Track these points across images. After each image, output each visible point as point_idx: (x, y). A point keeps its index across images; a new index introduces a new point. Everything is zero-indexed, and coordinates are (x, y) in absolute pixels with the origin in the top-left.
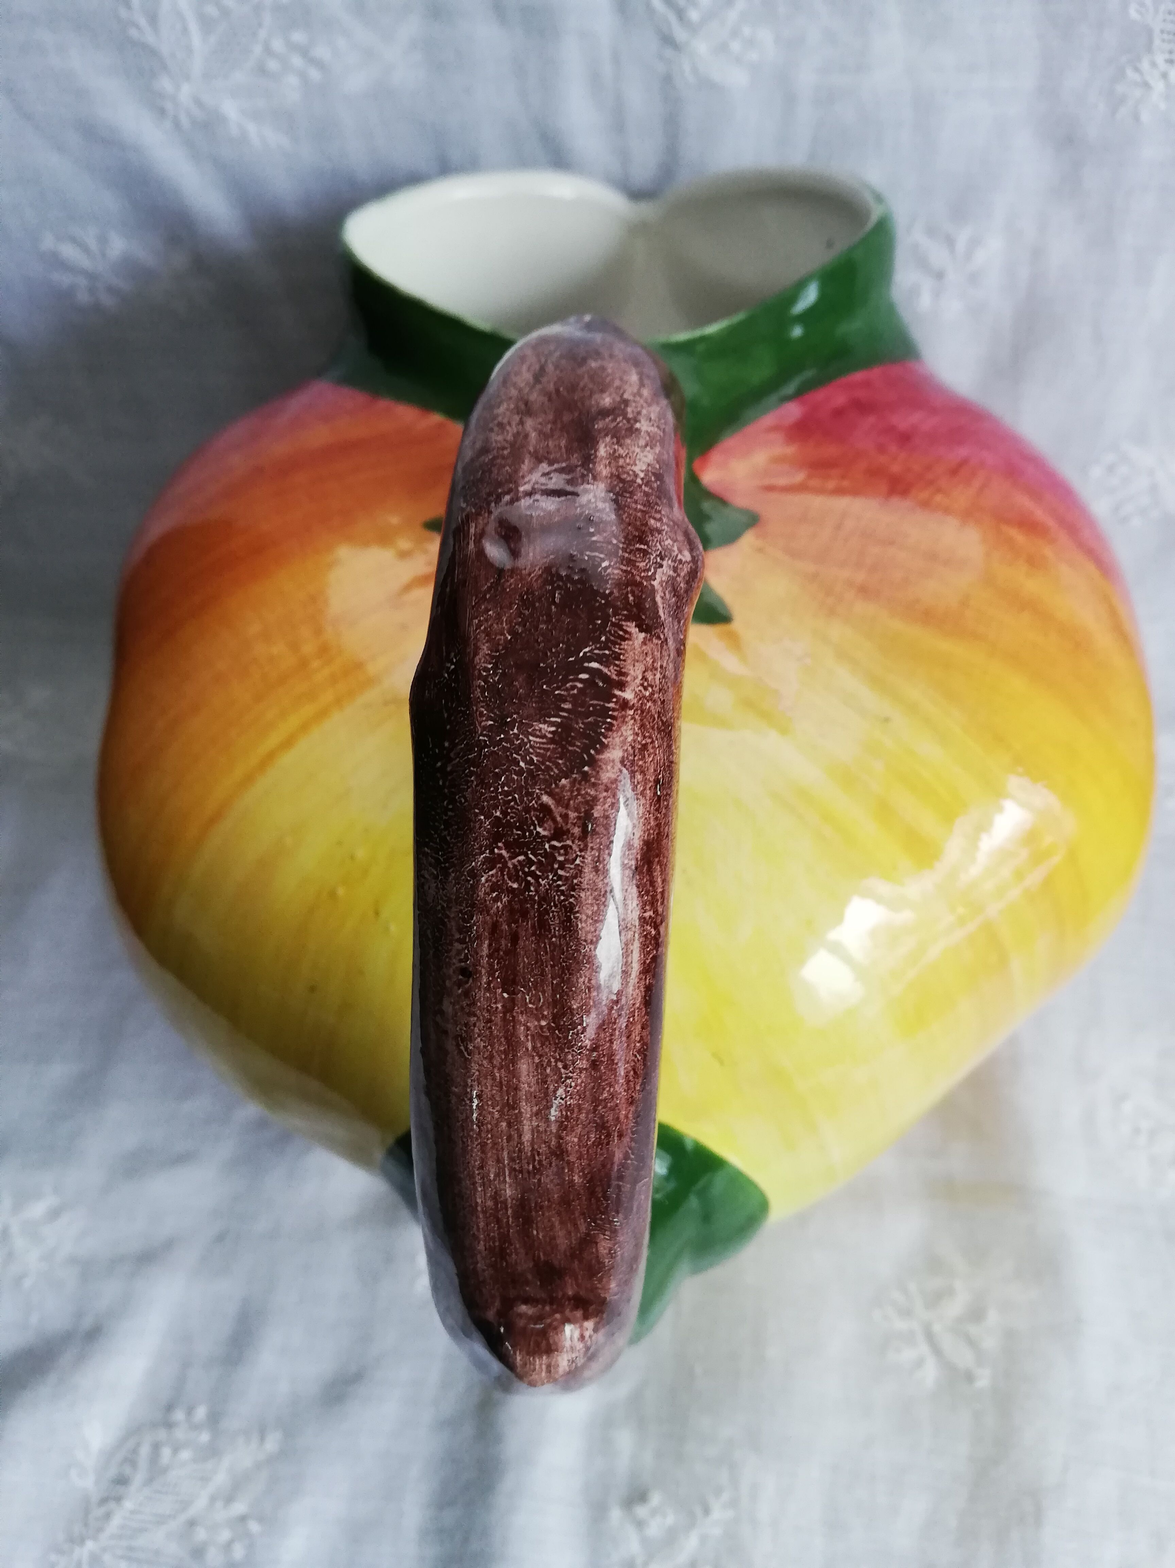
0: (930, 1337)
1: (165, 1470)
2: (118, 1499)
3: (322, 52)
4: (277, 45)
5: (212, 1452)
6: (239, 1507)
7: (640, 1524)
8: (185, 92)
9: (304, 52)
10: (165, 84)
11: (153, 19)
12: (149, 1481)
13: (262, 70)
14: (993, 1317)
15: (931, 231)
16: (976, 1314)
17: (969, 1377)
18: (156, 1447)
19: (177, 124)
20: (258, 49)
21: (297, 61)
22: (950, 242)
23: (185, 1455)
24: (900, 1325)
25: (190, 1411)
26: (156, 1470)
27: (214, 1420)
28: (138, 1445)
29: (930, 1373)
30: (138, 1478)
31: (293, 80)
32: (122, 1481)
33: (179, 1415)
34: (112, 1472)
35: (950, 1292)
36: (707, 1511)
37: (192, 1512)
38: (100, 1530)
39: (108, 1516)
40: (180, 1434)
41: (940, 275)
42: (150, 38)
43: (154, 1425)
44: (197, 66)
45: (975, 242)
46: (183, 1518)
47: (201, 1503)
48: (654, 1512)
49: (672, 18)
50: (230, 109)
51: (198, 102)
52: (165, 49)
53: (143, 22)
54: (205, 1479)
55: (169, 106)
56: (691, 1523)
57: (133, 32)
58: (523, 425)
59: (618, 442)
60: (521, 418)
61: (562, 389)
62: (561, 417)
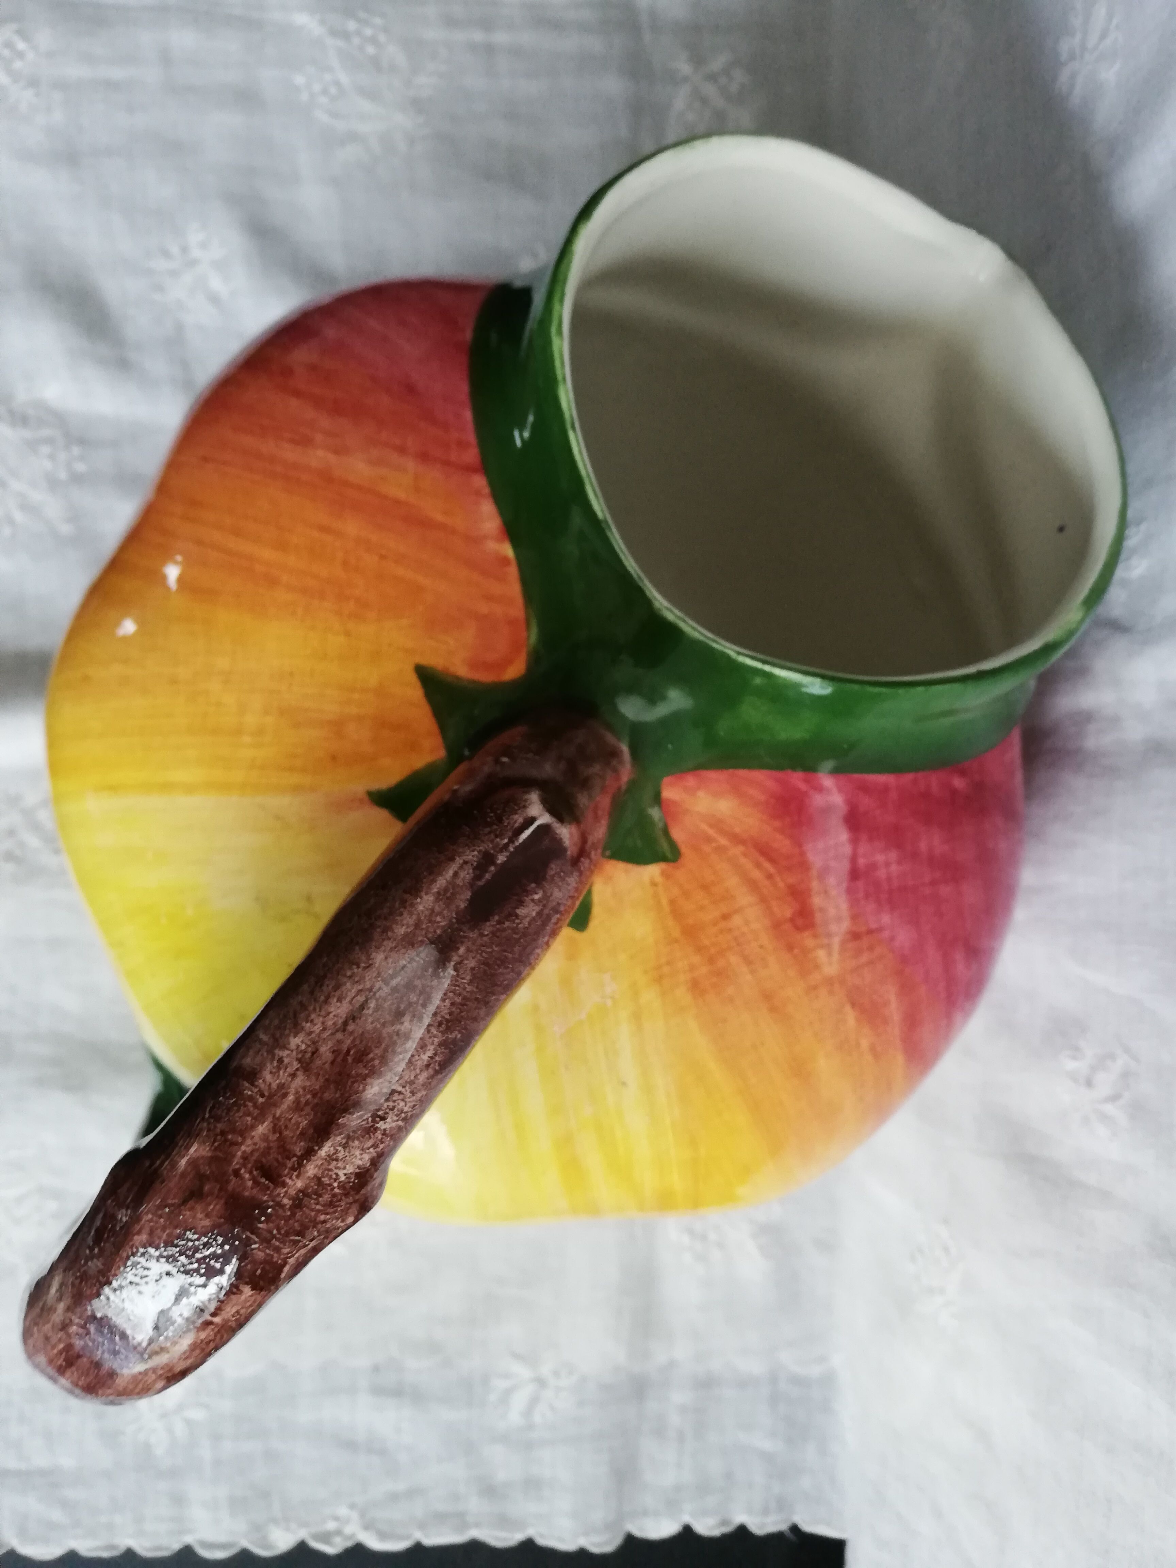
2: (12, 423)
5: (53, 484)
6: (19, 516)
12: (27, 443)
18: (50, 441)
23: (48, 465)
26: (32, 445)
27: (77, 479)
28: (51, 426)
30: (27, 434)
32: (25, 421)
33: (76, 450)
34: (30, 412)
37: (11, 482)
40: (62, 456)
47: (16, 485)
58: (293, 1079)
59: (347, 1143)
60: (297, 1070)
61: (352, 1053)
62: (324, 1093)
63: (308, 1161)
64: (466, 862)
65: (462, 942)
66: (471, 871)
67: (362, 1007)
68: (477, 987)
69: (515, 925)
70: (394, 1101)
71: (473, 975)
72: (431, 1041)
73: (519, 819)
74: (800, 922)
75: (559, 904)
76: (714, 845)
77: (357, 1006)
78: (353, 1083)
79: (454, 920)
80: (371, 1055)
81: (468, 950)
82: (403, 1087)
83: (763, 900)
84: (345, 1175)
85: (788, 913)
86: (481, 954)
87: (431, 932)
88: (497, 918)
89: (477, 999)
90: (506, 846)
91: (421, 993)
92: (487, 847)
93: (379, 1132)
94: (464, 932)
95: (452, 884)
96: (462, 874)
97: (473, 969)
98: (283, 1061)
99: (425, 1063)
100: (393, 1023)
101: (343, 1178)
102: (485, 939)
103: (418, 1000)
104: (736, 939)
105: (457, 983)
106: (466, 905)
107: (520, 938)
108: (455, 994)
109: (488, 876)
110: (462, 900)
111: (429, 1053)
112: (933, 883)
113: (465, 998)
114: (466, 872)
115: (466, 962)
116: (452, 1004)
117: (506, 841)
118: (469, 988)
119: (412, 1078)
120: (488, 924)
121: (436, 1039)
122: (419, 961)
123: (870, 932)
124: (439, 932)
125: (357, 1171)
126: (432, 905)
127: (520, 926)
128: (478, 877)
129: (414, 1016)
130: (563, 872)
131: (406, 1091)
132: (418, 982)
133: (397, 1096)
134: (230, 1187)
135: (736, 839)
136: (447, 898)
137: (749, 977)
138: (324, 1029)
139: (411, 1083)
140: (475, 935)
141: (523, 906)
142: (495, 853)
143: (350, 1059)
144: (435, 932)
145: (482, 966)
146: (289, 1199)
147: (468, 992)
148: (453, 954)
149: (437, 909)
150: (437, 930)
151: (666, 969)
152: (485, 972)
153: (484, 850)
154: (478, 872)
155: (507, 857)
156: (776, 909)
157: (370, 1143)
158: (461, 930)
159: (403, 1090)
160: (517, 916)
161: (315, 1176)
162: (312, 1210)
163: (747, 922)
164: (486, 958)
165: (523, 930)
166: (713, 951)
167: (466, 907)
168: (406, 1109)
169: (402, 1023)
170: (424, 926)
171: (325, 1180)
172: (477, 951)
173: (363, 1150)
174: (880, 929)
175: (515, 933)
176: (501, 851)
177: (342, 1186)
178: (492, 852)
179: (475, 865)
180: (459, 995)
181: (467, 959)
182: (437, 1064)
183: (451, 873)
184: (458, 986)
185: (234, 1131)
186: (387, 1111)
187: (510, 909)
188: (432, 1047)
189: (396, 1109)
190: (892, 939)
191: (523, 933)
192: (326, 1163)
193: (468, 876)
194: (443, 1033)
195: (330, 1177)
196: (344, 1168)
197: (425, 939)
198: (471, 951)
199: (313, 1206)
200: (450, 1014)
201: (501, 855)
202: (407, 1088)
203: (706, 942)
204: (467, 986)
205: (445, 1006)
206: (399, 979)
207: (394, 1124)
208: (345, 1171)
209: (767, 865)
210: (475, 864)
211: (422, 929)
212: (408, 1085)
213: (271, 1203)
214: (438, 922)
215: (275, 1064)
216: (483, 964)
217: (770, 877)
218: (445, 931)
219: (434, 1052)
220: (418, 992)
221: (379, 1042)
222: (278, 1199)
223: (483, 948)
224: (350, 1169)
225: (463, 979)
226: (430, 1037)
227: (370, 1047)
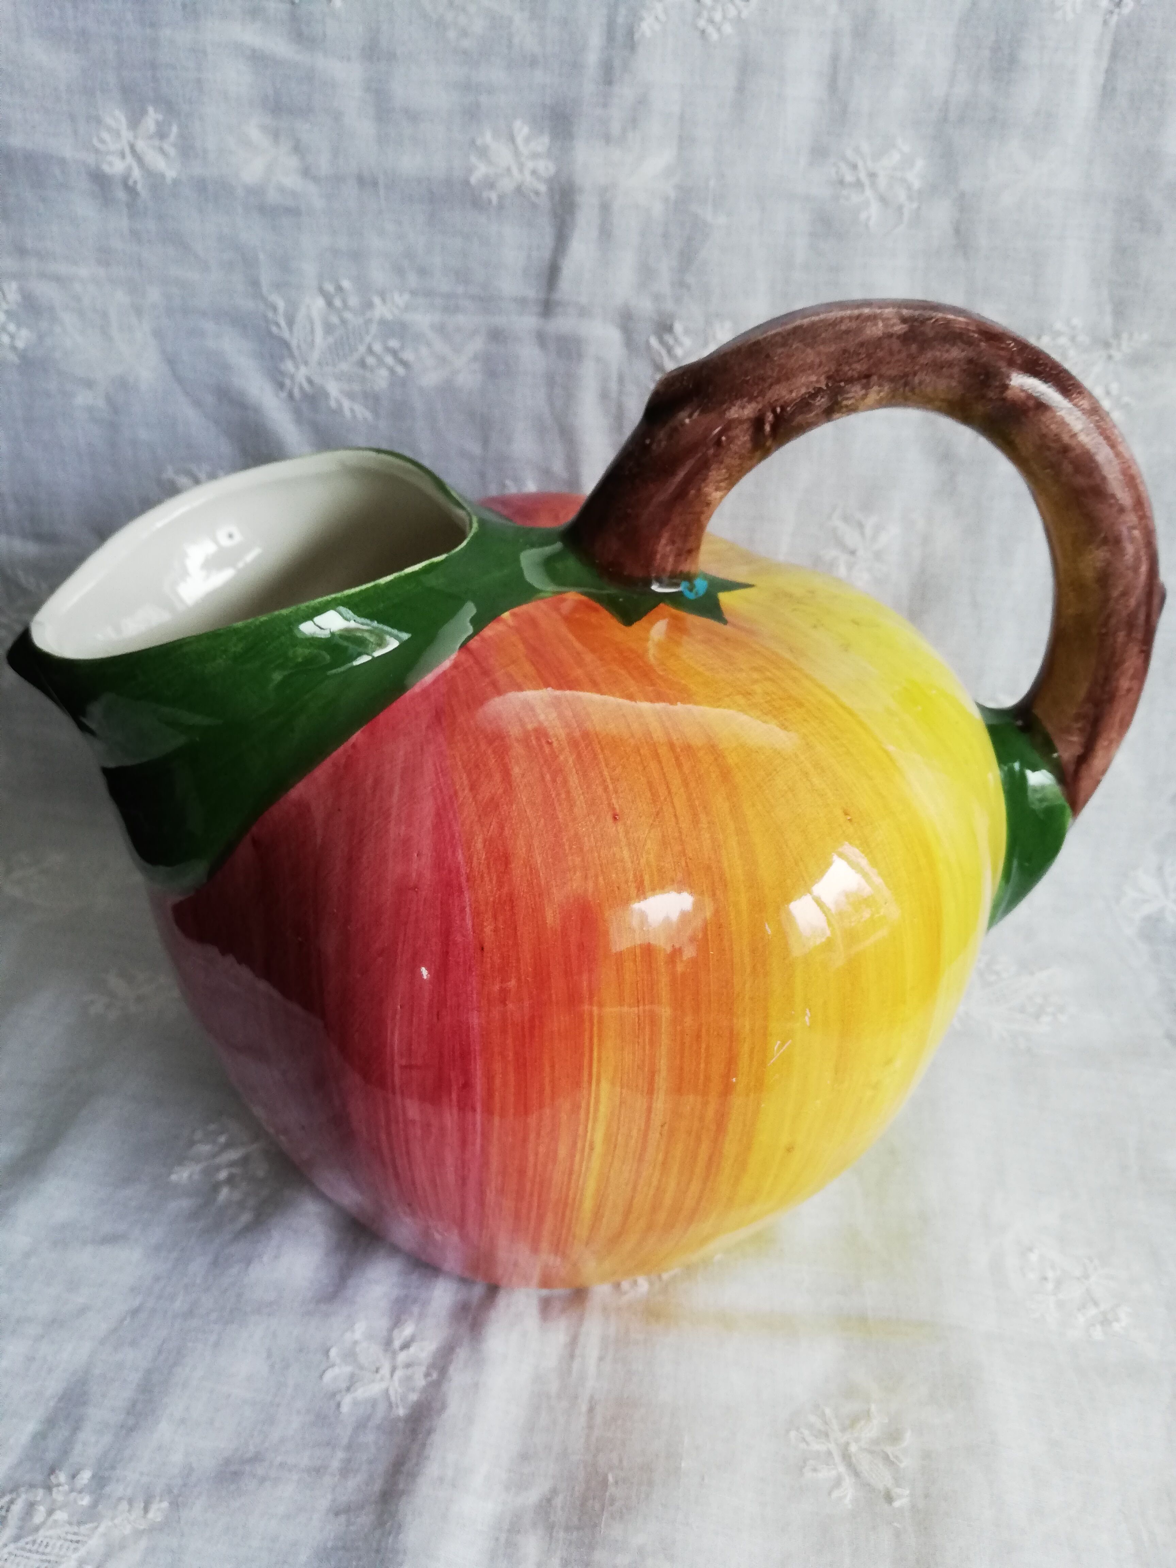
0: (847, 1457)
1: (35, 1529)
3: (408, 355)
4: (377, 347)
5: (91, 1515)
8: (302, 373)
9: (394, 353)
10: (289, 366)
11: (291, 323)
13: (362, 364)
14: (908, 1437)
15: (846, 519)
16: (894, 1436)
17: (889, 1498)
18: (31, 1506)
19: (291, 396)
20: (362, 349)
21: (389, 360)
22: (861, 526)
23: (61, 1516)
24: (818, 1446)
25: (74, 1474)
26: (26, 1528)
27: (100, 1481)
28: (12, 1502)
29: (848, 1492)
31: (384, 373)
33: (61, 1478)
35: (867, 1415)
40: (58, 1496)
41: (853, 553)
42: (286, 334)
43: (32, 1485)
44: (315, 356)
45: (879, 528)
49: (664, 352)
50: (333, 389)
51: (310, 381)
52: (294, 343)
53: (283, 323)
54: (78, 1542)
55: (288, 382)
57: (274, 329)
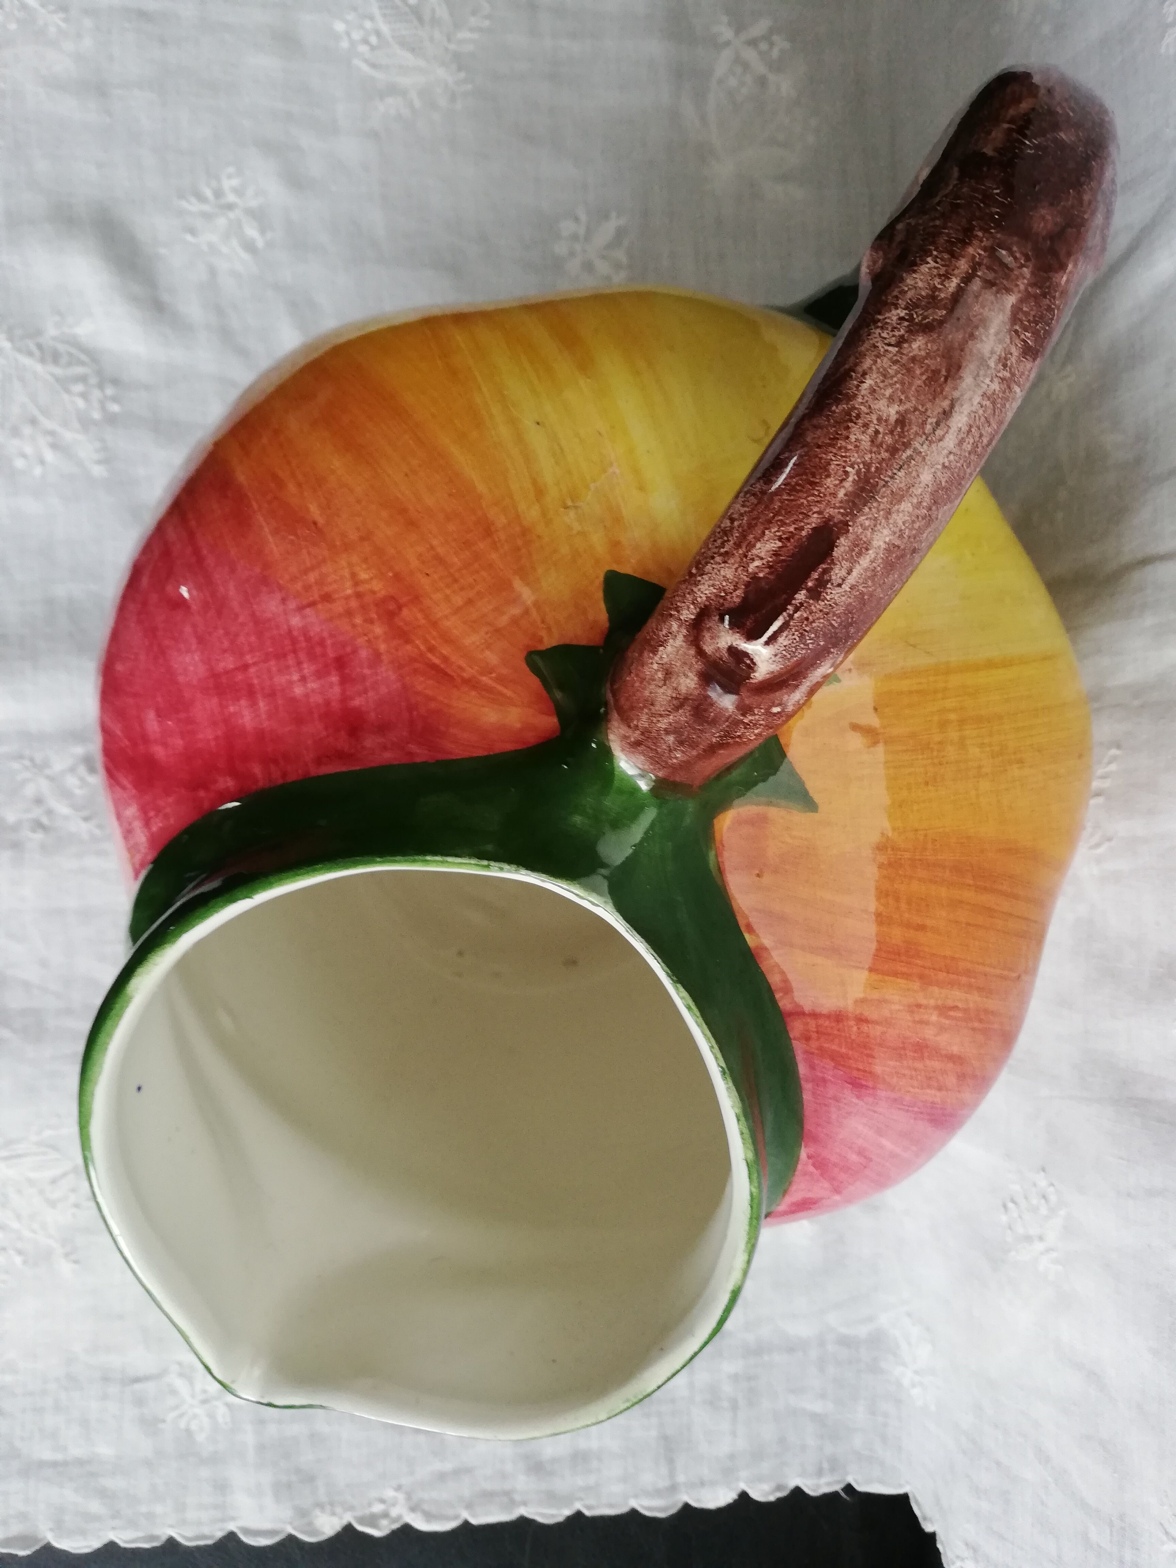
1: (68, 391)
2: (43, 361)
5: (86, 423)
6: (49, 457)
7: (72, 770)
12: (57, 379)
18: (83, 379)
23: (81, 403)
25: (115, 399)
27: (111, 420)
28: (84, 363)
30: (58, 371)
32: (56, 357)
33: (110, 391)
34: (61, 348)
36: (86, 819)
37: (41, 419)
38: (19, 350)
39: (30, 354)
40: (96, 394)
43: (99, 373)
46: (36, 412)
47: (48, 424)
48: (82, 779)
54: (65, 424)
56: (76, 808)
58: (993, 349)
59: (934, 292)
60: (990, 358)
61: (942, 379)
62: (964, 338)
63: (967, 272)
64: (839, 585)
65: (841, 502)
66: (833, 577)
67: (938, 424)
68: (821, 458)
69: (782, 529)
70: (894, 336)
71: (827, 470)
72: (866, 398)
73: (782, 640)
74: (392, 606)
75: (725, 562)
76: (494, 675)
77: (942, 425)
78: (938, 350)
79: (850, 523)
80: (924, 377)
81: (834, 495)
82: (887, 351)
83: (434, 624)
84: (928, 263)
85: (405, 612)
86: (820, 493)
87: (874, 508)
88: (804, 533)
89: (819, 447)
90: (797, 609)
91: (881, 445)
92: (816, 605)
93: (903, 306)
94: (839, 512)
95: (853, 562)
96: (843, 573)
97: (828, 476)
98: (1003, 366)
99: (867, 377)
100: (906, 411)
101: (929, 259)
102: (816, 509)
103: (883, 437)
104: (456, 581)
105: (844, 459)
106: (838, 541)
107: (774, 517)
108: (846, 448)
109: (815, 575)
110: (843, 544)
111: (865, 386)
112: (245, 667)
113: (833, 446)
114: (839, 575)
115: (837, 482)
116: (848, 438)
117: (796, 615)
118: (830, 456)
119: (879, 361)
120: (814, 525)
121: (860, 400)
122: (885, 477)
123: (312, 604)
124: (866, 510)
125: (915, 268)
126: (874, 536)
127: (776, 529)
128: (826, 571)
129: (886, 421)
130: (722, 596)
131: (883, 347)
132: (885, 455)
133: (892, 341)
134: (1029, 246)
135: (472, 684)
136: (857, 545)
137: (435, 542)
138: (970, 399)
139: (878, 356)
140: (827, 511)
141: (773, 551)
142: (808, 600)
143: (944, 372)
144: (870, 508)
145: (818, 481)
146: (977, 236)
147: (831, 452)
148: (850, 489)
149: (868, 533)
150: (868, 510)
151: (520, 542)
152: (814, 476)
153: (820, 602)
154: (826, 577)
155: (795, 599)
156: (419, 616)
157: (910, 294)
158: (842, 514)
159: (886, 348)
160: (780, 539)
161: (957, 259)
162: (951, 228)
163: (447, 598)
164: (814, 489)
165: (771, 525)
166: (476, 566)
167: (839, 538)
168: (878, 331)
169: (897, 412)
170: (881, 513)
171: (946, 256)
172: (825, 495)
173: (915, 287)
174: (300, 609)
175: (781, 521)
176: (801, 604)
177: (928, 253)
178: (811, 601)
179: (829, 584)
180: (840, 448)
181: (836, 486)
182: (854, 377)
183: (855, 573)
184: (842, 456)
185: (1036, 297)
186: (898, 326)
187: (789, 544)
188: (863, 392)
189: (890, 329)
190: (284, 601)
191: (771, 523)
192: (950, 271)
193: (837, 572)
194: (854, 408)
195: (942, 259)
196: (930, 269)
197: (880, 500)
198: (830, 494)
199: (951, 231)
200: (848, 428)
201: (801, 599)
202: (882, 350)
203: (484, 574)
204: (833, 458)
205: (855, 435)
206: (904, 456)
207: (887, 315)
208: (928, 266)
209: (437, 661)
210: (829, 586)
211: (883, 510)
212: (882, 353)
213: (993, 231)
214: (867, 519)
215: (1009, 363)
216: (818, 483)
217: (431, 649)
218: (860, 510)
219: (860, 388)
220: (884, 446)
221: (918, 391)
222: (987, 235)
223: (819, 499)
224: (924, 268)
225: (838, 465)
226: (867, 402)
227: (926, 385)
